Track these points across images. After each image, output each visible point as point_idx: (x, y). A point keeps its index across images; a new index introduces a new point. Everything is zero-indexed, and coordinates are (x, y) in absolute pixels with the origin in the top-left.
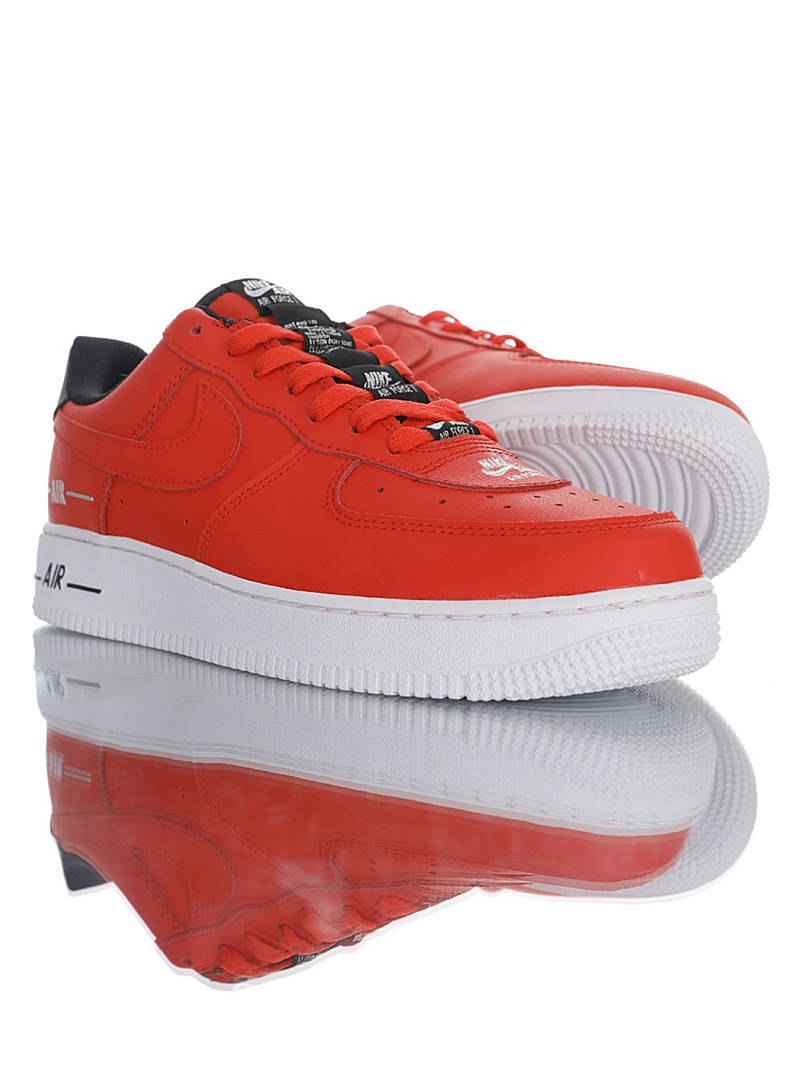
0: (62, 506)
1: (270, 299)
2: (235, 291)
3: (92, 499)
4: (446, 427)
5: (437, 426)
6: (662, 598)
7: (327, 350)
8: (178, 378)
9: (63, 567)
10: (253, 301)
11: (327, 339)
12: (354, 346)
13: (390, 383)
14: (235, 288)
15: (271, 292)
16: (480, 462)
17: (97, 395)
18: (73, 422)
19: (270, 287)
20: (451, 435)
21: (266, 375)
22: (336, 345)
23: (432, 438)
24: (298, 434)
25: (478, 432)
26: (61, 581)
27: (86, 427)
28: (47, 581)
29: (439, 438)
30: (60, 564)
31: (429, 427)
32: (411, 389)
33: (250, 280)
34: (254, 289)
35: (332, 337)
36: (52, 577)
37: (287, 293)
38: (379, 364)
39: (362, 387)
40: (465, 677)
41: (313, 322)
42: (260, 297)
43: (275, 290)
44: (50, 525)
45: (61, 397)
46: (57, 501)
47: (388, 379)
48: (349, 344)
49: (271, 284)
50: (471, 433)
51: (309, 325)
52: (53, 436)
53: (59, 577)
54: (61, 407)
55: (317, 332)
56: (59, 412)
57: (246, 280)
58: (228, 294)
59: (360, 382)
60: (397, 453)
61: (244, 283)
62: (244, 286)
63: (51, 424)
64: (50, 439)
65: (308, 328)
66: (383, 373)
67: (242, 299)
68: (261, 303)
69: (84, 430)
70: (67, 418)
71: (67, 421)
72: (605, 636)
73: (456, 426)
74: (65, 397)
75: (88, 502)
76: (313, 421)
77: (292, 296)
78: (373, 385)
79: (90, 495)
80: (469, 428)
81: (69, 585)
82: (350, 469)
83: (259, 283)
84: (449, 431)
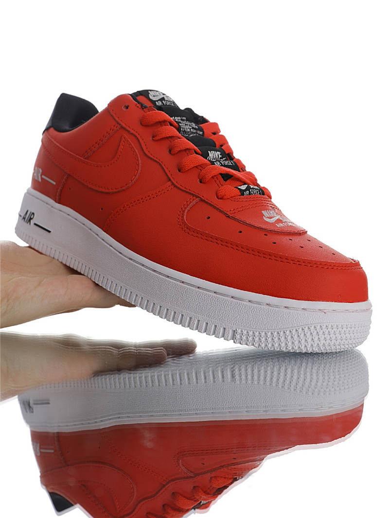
0: (39, 182)
1: (162, 103)
2: (144, 96)
3: (54, 183)
4: (248, 189)
5: (243, 187)
6: (347, 310)
7: (189, 135)
8: (111, 131)
9: (33, 214)
10: (154, 102)
11: (190, 129)
12: (203, 135)
13: (221, 158)
14: (145, 93)
15: (163, 99)
16: (263, 212)
17: (67, 128)
18: (53, 140)
19: (163, 96)
20: (250, 194)
21: (158, 140)
22: (194, 133)
23: (240, 194)
24: (170, 176)
25: (263, 194)
26: (31, 221)
27: (58, 145)
28: (24, 218)
29: (243, 194)
30: (32, 212)
31: (239, 187)
32: (232, 163)
33: (153, 90)
34: (154, 96)
35: (193, 128)
36: (27, 217)
37: (171, 100)
38: (216, 147)
39: (206, 159)
40: (234, 331)
41: (184, 118)
42: (157, 101)
43: (165, 98)
44: (31, 189)
45: (48, 124)
46: (36, 178)
47: (220, 156)
48: (201, 133)
49: (164, 94)
50: (260, 194)
51: (181, 120)
52: (41, 143)
53: (31, 219)
54: (47, 130)
55: (186, 124)
56: (46, 132)
57: (151, 90)
58: (141, 96)
59: (206, 155)
60: (221, 199)
61: (149, 92)
62: (149, 93)
63: (40, 137)
64: (39, 144)
65: (181, 121)
66: (218, 153)
67: (148, 101)
68: (157, 104)
69: (57, 146)
70: (49, 137)
71: (49, 138)
72: (313, 325)
73: (253, 188)
74: (50, 125)
75: (52, 184)
76: (179, 171)
77: (174, 103)
78: (212, 157)
79: (54, 181)
80: (259, 191)
81: (35, 224)
82: (194, 202)
83: (157, 93)
84: (250, 192)
